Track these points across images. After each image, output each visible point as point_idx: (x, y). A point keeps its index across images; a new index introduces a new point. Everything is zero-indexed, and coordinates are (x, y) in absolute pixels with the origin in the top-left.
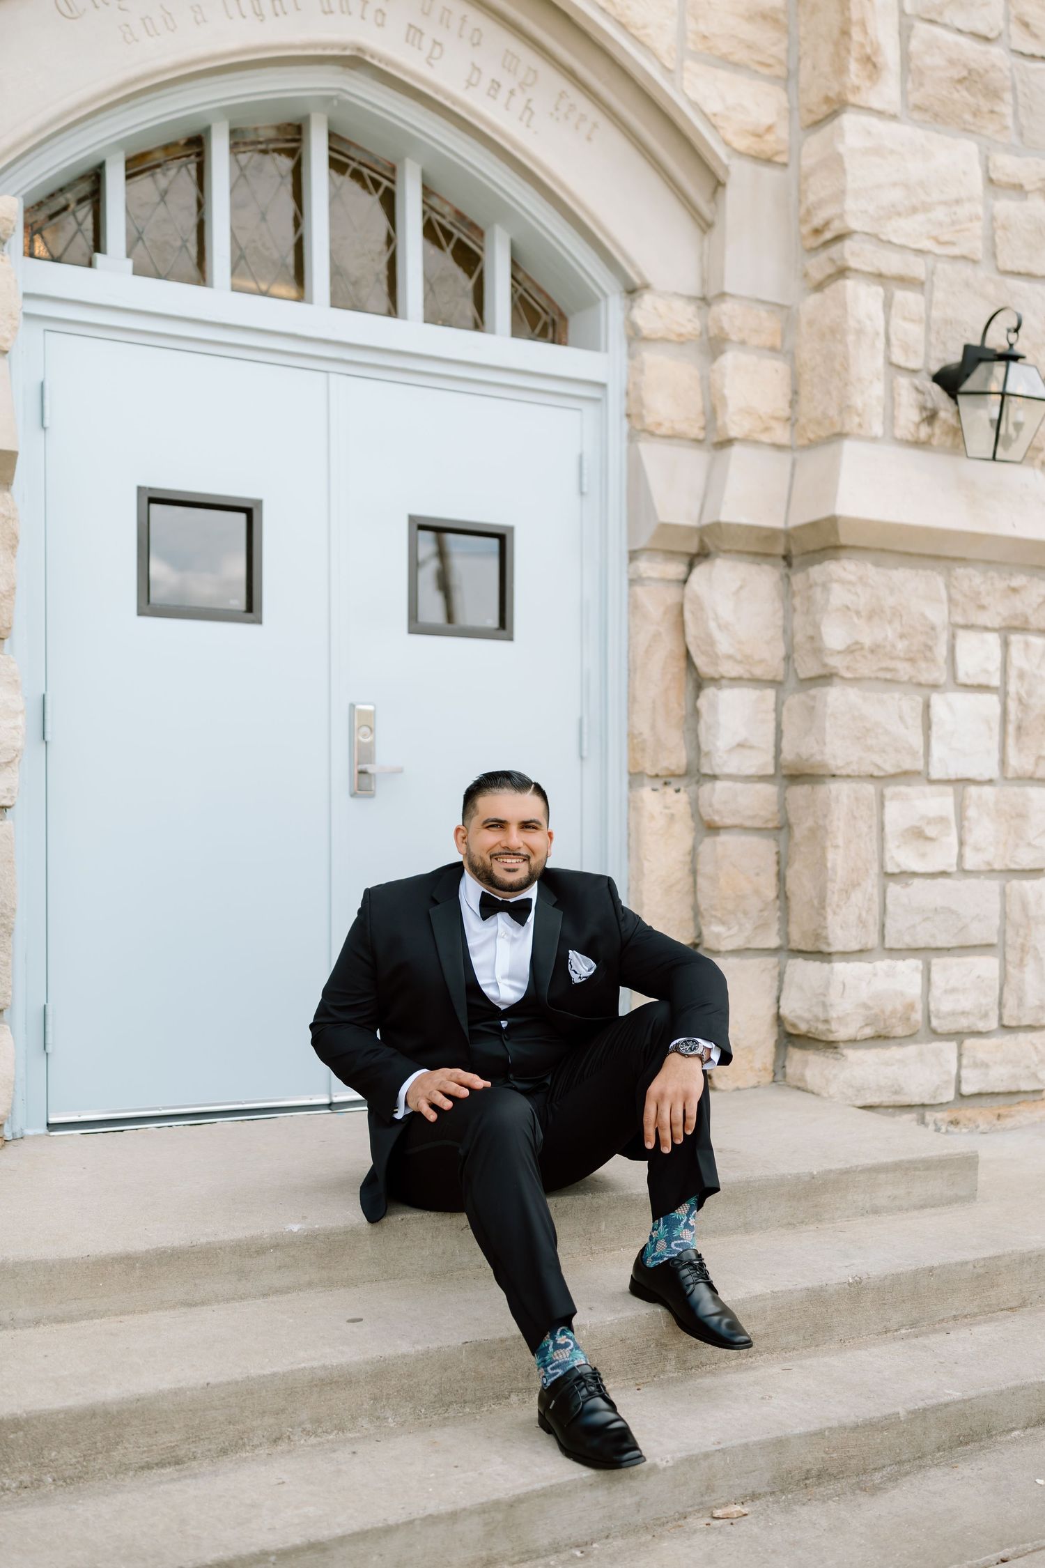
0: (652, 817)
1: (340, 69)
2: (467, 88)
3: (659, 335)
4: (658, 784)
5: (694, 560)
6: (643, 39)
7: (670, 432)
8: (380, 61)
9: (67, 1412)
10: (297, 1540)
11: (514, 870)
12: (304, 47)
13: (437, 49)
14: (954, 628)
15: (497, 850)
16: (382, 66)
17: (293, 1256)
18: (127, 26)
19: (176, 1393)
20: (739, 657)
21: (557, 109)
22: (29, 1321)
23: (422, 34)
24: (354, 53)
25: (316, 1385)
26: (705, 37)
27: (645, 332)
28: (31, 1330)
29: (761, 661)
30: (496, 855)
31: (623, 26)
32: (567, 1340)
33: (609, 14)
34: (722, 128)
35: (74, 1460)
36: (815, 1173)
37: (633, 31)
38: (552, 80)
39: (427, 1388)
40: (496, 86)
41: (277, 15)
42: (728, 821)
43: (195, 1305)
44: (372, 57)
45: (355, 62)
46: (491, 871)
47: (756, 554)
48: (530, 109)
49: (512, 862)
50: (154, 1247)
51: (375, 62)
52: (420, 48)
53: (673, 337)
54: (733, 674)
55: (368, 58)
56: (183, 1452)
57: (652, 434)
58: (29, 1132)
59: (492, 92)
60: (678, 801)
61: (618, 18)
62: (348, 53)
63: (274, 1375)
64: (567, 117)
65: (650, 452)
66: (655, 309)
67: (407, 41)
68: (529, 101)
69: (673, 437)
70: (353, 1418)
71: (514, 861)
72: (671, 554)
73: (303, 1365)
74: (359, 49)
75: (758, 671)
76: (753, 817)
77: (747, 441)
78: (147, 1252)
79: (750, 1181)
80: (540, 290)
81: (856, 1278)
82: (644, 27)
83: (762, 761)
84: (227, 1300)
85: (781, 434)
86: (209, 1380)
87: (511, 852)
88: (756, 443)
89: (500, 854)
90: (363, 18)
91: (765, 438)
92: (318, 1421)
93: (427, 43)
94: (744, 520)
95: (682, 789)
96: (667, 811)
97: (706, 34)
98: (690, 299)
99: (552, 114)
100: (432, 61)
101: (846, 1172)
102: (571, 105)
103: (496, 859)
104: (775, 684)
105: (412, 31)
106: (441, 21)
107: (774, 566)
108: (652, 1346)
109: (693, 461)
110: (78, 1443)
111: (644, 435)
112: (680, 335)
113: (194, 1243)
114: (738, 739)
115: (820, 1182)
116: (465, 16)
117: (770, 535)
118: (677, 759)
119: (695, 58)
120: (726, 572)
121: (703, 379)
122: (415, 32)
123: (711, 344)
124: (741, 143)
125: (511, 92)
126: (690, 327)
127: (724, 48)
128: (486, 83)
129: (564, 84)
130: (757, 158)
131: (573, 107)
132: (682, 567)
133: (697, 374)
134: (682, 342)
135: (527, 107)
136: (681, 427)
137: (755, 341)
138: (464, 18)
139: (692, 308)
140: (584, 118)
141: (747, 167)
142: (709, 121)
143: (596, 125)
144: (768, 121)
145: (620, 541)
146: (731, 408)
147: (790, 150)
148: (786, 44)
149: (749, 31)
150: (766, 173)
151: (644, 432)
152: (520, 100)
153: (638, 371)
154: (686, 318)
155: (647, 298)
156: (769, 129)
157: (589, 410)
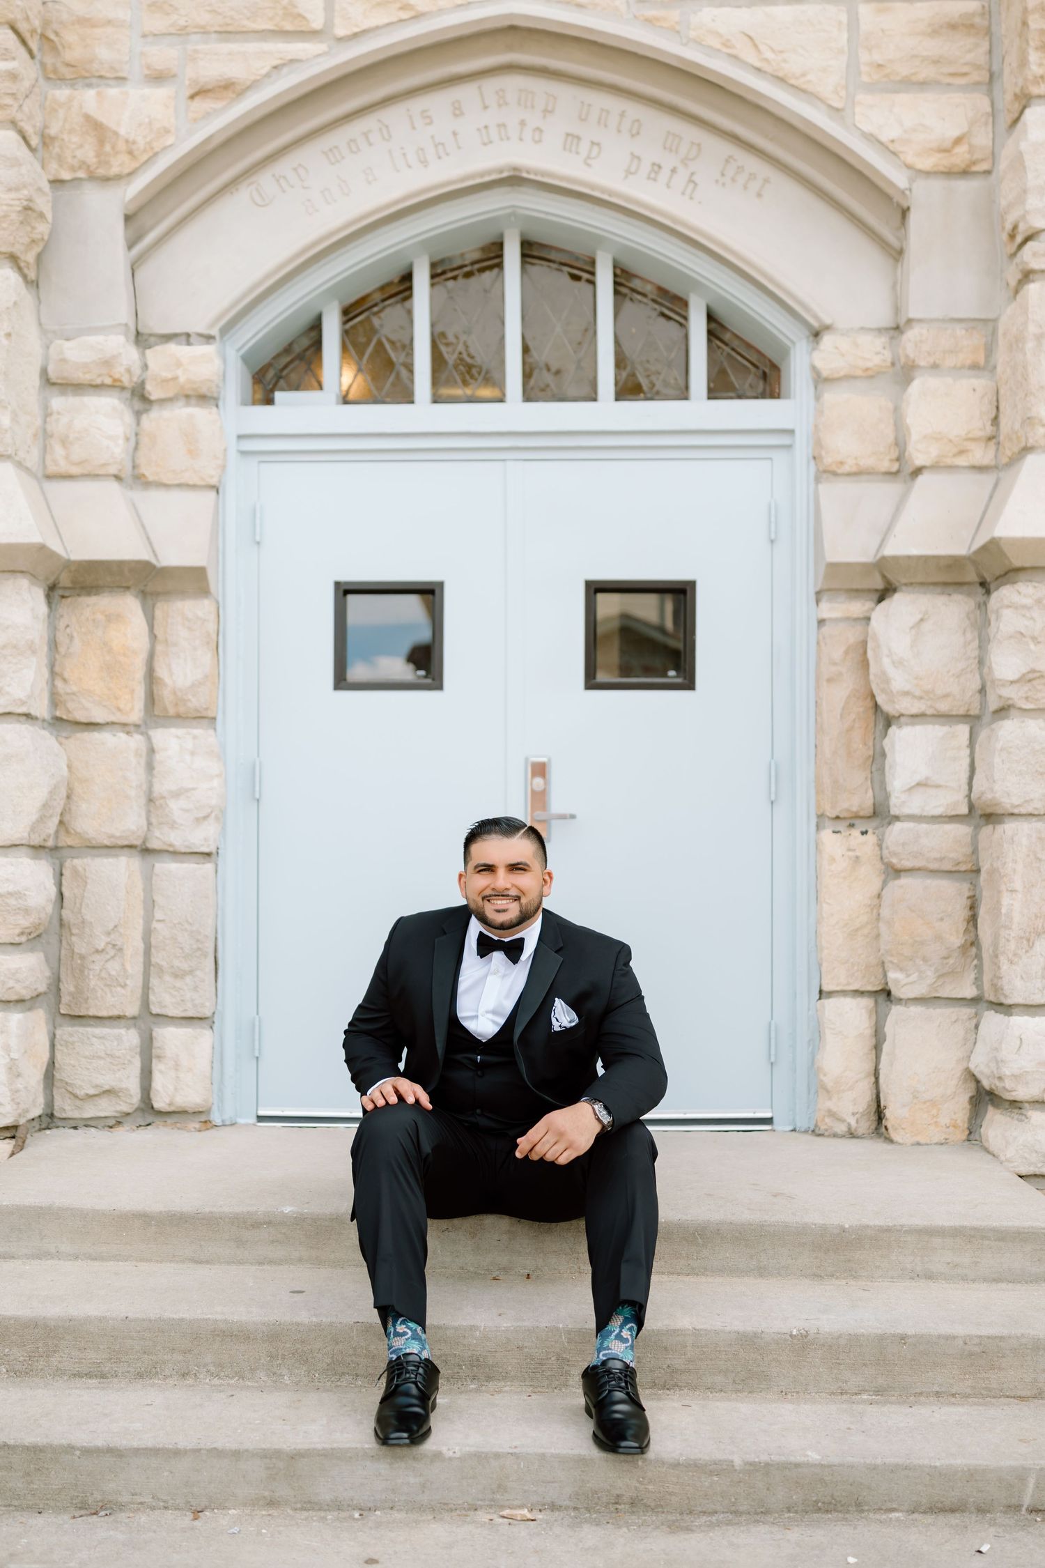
0: (833, 860)
1: (509, 189)
2: (626, 177)
3: (842, 374)
4: (841, 826)
5: (884, 594)
6: (804, 86)
7: (854, 469)
8: (536, 174)
9: (16, 1319)
10: (99, 1443)
11: (504, 911)
12: (463, 180)
13: (596, 149)
15: (488, 892)
16: (539, 178)
17: (284, 1234)
18: (309, 200)
19: (101, 1319)
20: (918, 693)
21: (723, 175)
22: (70, 1255)
23: (579, 138)
24: (511, 173)
25: (218, 1335)
26: (880, 66)
27: (825, 374)
28: (70, 1263)
29: (946, 696)
30: (487, 896)
31: (781, 80)
32: (406, 1330)
33: (765, 72)
34: (901, 152)
35: (22, 1358)
36: (847, 1226)
37: (792, 82)
38: (717, 148)
39: (320, 1356)
40: (656, 168)
41: (440, 158)
42: (908, 864)
43: (201, 1262)
44: (528, 172)
45: (515, 180)
46: (484, 912)
47: (946, 584)
48: (693, 182)
49: (501, 903)
50: (166, 1209)
51: (532, 177)
52: (577, 153)
53: (859, 373)
54: (914, 711)
55: (525, 175)
56: (107, 1369)
57: (835, 474)
58: (241, 1121)
59: (653, 175)
60: (864, 844)
61: (776, 74)
62: (505, 174)
63: (182, 1320)
64: (733, 180)
65: (831, 492)
66: (837, 348)
67: (565, 149)
68: (693, 174)
69: (858, 474)
70: (253, 1370)
71: (504, 902)
72: (855, 593)
73: (209, 1316)
74: (515, 169)
75: (943, 707)
76: (942, 859)
77: (936, 467)
78: (161, 1212)
79: (763, 1226)
80: (749, 346)
81: (802, 1331)
82: (803, 75)
83: (951, 799)
84: (228, 1263)
85: (981, 455)
86: (130, 1315)
87: (502, 895)
88: (952, 468)
89: (490, 896)
90: (521, 139)
91: (961, 461)
92: (221, 1366)
93: (584, 147)
94: (915, 551)
95: (870, 831)
96: (851, 854)
97: (881, 62)
98: (880, 331)
99: (717, 181)
100: (589, 161)
101: (888, 1230)
102: (738, 168)
103: (489, 901)
104: (966, 718)
105: (570, 138)
106: (599, 122)
107: (969, 595)
108: (553, 1359)
109: (880, 494)
110: (25, 1346)
111: (825, 476)
112: (867, 369)
113: (199, 1211)
114: (918, 778)
115: (854, 1236)
116: (624, 112)
117: (954, 563)
118: (862, 800)
119: (870, 88)
120: (903, 606)
121: (896, 409)
122: (572, 140)
123: (904, 373)
124: (926, 163)
125: (674, 171)
126: (877, 360)
127: (904, 71)
128: (646, 167)
129: (728, 149)
130: (949, 174)
131: (740, 169)
132: (869, 604)
133: (890, 406)
134: (871, 375)
135: (690, 181)
136: (867, 462)
137: (950, 361)
138: (622, 114)
139: (883, 340)
140: (752, 176)
141: (937, 185)
142: (887, 149)
143: (766, 181)
144: (956, 133)
145: (806, 584)
146: (915, 436)
147: (993, 156)
148: (985, 46)
149: (933, 47)
150: (962, 185)
151: (826, 473)
152: (683, 175)
153: (820, 412)
154: (873, 351)
155: (827, 340)
156: (958, 141)
157: (780, 457)
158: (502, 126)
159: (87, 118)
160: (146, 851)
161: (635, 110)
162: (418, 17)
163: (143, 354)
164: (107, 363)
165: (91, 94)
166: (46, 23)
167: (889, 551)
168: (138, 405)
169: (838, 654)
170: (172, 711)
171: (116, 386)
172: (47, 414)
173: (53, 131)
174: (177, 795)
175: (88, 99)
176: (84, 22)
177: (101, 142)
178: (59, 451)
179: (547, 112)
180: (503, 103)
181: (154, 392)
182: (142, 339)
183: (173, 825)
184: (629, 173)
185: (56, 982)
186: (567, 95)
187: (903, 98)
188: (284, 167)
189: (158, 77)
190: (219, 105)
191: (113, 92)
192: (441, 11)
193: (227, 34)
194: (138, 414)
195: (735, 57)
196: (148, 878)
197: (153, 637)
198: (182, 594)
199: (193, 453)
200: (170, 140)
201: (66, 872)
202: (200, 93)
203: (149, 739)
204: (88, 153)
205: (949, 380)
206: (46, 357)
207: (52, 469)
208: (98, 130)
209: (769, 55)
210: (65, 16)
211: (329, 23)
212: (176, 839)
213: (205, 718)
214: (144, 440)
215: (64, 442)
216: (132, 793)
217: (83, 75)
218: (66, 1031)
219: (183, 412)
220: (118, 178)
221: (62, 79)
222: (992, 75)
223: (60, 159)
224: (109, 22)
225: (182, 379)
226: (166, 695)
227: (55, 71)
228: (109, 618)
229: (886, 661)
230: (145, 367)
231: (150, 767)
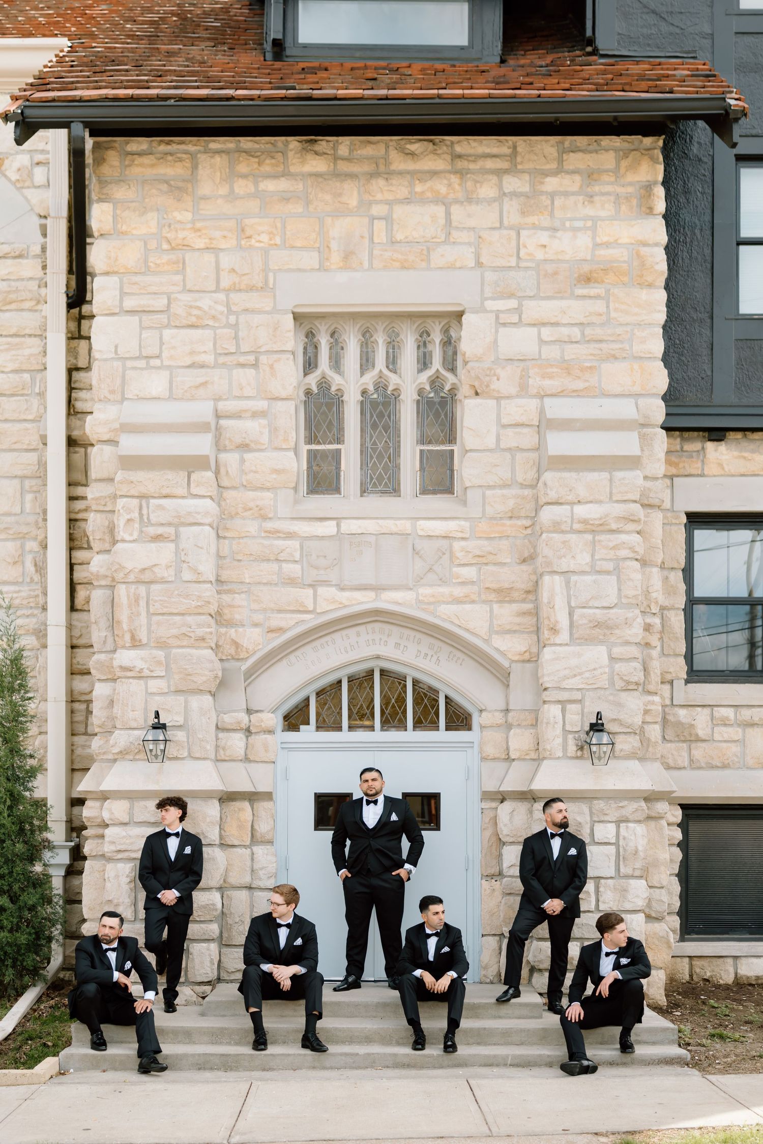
0: (485, 890)
1: (375, 660)
2: (416, 658)
3: (489, 725)
4: (489, 879)
5: (502, 801)
6: (475, 632)
12: (360, 659)
13: (406, 648)
14: (593, 823)
16: (386, 658)
20: (512, 835)
21: (449, 657)
23: (399, 645)
26: (500, 626)
27: (484, 724)
31: (467, 630)
34: (508, 654)
37: (471, 630)
38: (447, 649)
40: (426, 655)
41: (352, 650)
42: (509, 892)
44: (382, 656)
47: (521, 799)
51: (384, 657)
52: (399, 649)
53: (494, 725)
54: (511, 841)
57: (486, 759)
59: (425, 657)
60: (496, 885)
61: (465, 628)
62: (374, 657)
64: (453, 659)
65: (485, 765)
66: (487, 717)
67: (395, 648)
68: (439, 656)
69: (494, 759)
72: (492, 800)
74: (377, 656)
77: (519, 759)
80: (460, 708)
85: (533, 755)
88: (524, 760)
90: (380, 645)
91: (527, 757)
93: (401, 648)
94: (510, 789)
95: (497, 880)
96: (491, 888)
97: (501, 624)
98: (502, 711)
99: (447, 659)
100: (403, 652)
106: (407, 640)
107: (529, 802)
109: (501, 766)
112: (498, 724)
114: (512, 863)
116: (415, 635)
117: (523, 793)
118: (494, 870)
119: (497, 633)
120: (507, 806)
121: (507, 737)
122: (397, 645)
123: (509, 726)
124: (516, 658)
125: (432, 656)
126: (501, 721)
127: (508, 627)
128: (423, 654)
129: (451, 649)
130: (524, 661)
131: (455, 656)
132: (498, 804)
133: (505, 736)
134: (499, 726)
135: (438, 659)
136: (497, 756)
137: (524, 723)
138: (415, 637)
139: (502, 714)
140: (459, 658)
141: (519, 665)
142: (503, 654)
143: (463, 660)
144: (525, 649)
145: (477, 796)
146: (511, 749)
147: (538, 655)
148: (535, 619)
149: (518, 620)
150: (528, 665)
151: (484, 759)
152: (435, 658)
153: (481, 738)
154: (499, 718)
155: (484, 714)
156: (525, 652)
157: (469, 750)
158: (373, 640)
159: (233, 640)
160: (250, 888)
161: (419, 635)
162: (345, 606)
163: (249, 717)
164: (239, 723)
165: (233, 630)
166: (219, 606)
167: (501, 789)
168: (247, 734)
169: (487, 820)
170: (260, 840)
171: (241, 729)
172: (217, 739)
173: (220, 644)
174: (261, 869)
175: (232, 631)
176: (230, 606)
177: (237, 648)
178: (222, 752)
179: (388, 636)
180: (374, 632)
181: (253, 730)
182: (249, 711)
183: (260, 879)
184: (417, 656)
185: (221, 933)
186: (395, 629)
187: (508, 636)
188: (298, 653)
189: (256, 625)
190: (277, 635)
191: (241, 630)
192: (353, 605)
193: (280, 611)
194: (247, 737)
195: (452, 622)
196: (251, 897)
197: (253, 814)
198: (263, 800)
199: (266, 751)
200: (261, 647)
201: (225, 896)
202: (271, 631)
203: (252, 850)
204: (233, 651)
205: (523, 730)
206: (217, 720)
207: (219, 758)
208: (236, 645)
209: (463, 622)
210: (224, 604)
211: (315, 608)
212: (262, 884)
213: (270, 842)
214: (250, 746)
215: (224, 749)
216: (248, 869)
217: (230, 624)
218: (224, 950)
219: (263, 736)
220: (242, 659)
221: (223, 625)
222: (538, 628)
223: (222, 652)
224: (239, 606)
225: (263, 726)
226: (258, 835)
227: (220, 622)
228: (239, 810)
229: (501, 825)
230: (250, 721)
231: (252, 859)
